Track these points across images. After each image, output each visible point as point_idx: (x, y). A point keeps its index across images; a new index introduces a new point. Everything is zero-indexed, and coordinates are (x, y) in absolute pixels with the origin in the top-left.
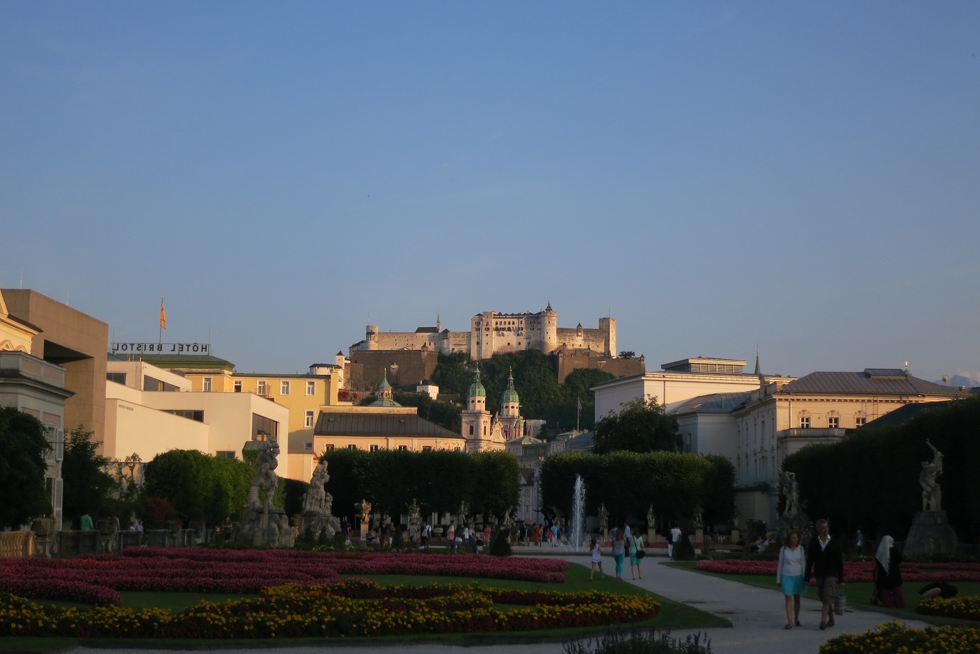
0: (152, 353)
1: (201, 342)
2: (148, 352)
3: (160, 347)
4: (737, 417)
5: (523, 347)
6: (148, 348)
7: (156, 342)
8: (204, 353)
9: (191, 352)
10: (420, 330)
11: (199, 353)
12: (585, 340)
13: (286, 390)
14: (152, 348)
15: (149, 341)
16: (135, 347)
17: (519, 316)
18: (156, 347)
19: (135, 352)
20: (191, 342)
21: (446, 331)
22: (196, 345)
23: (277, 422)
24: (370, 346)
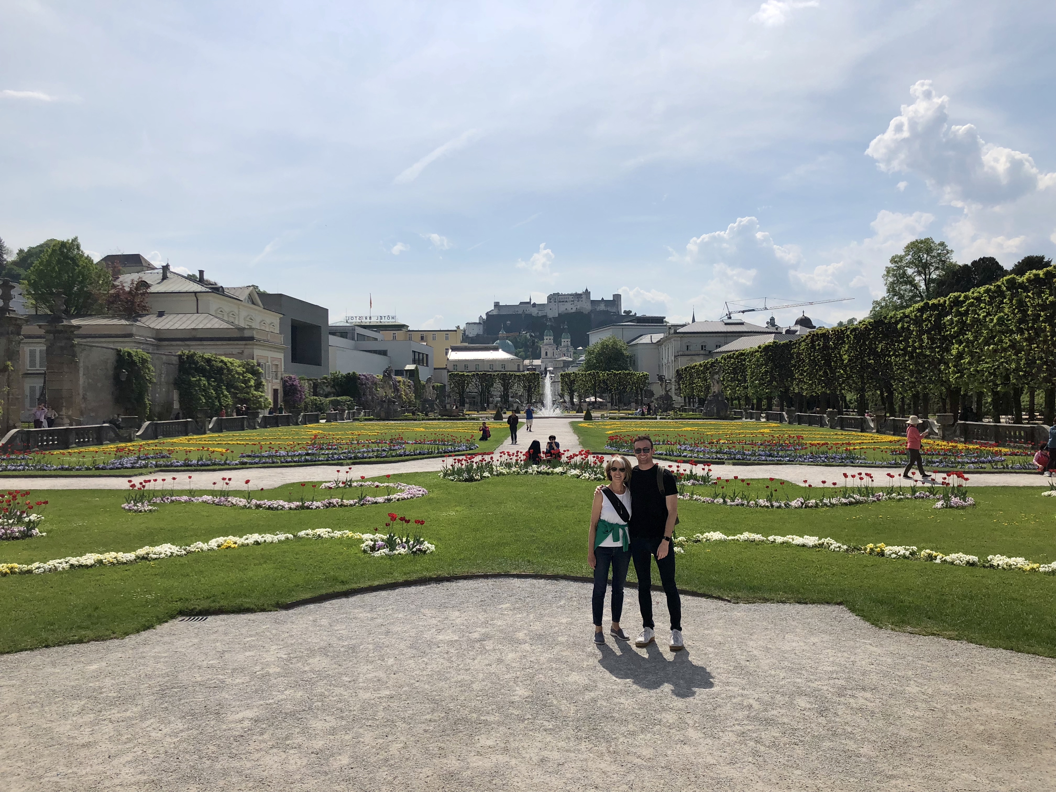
0: (366, 321)
1: (391, 314)
2: (364, 320)
3: (370, 318)
4: (658, 345)
5: (573, 311)
6: (364, 318)
7: (368, 315)
8: (393, 320)
9: (386, 320)
10: (521, 303)
11: (391, 320)
12: (605, 306)
13: (434, 339)
14: (366, 319)
15: (364, 315)
16: (358, 318)
17: (571, 295)
18: (368, 318)
19: (358, 321)
20: (386, 315)
21: (534, 304)
22: (388, 316)
23: (427, 355)
24: (496, 312)
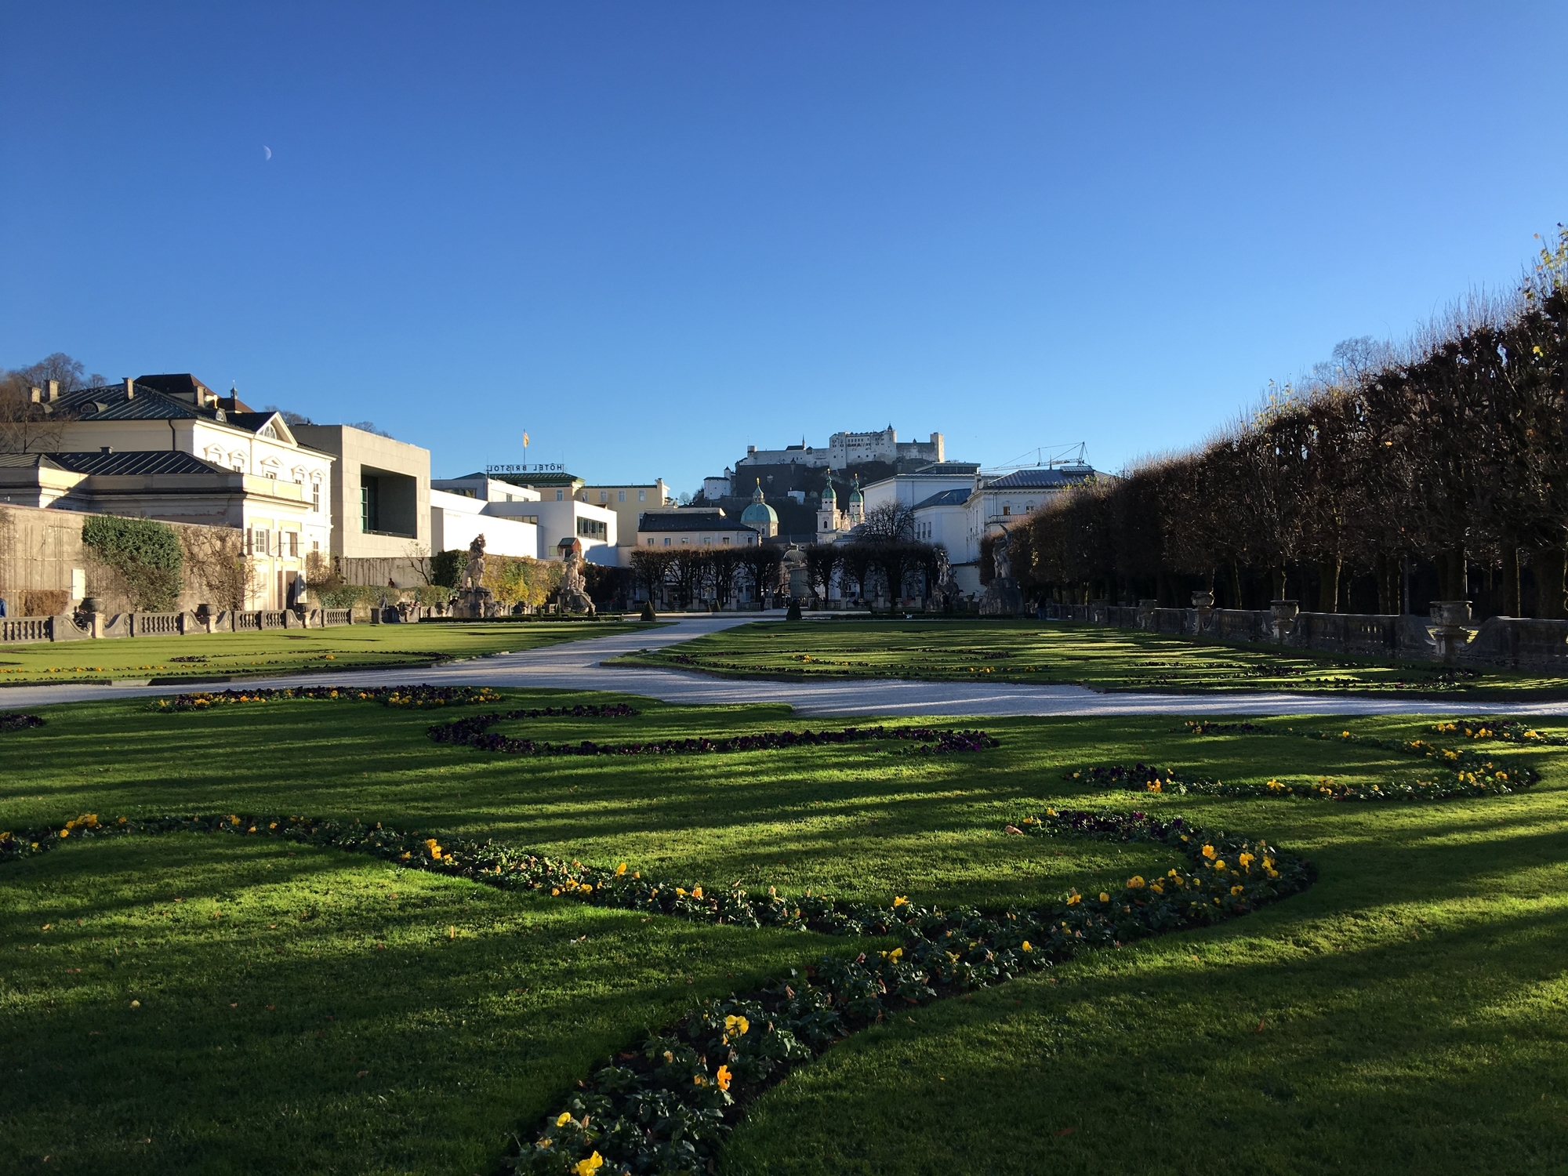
4: (966, 508)
8: (560, 471)
9: (549, 471)
10: (789, 448)
11: (556, 471)
12: (919, 451)
13: (622, 498)
14: (518, 469)
15: (515, 463)
16: (505, 468)
17: (866, 435)
18: (521, 468)
19: (505, 472)
20: (549, 463)
21: (810, 448)
22: (553, 465)
23: (604, 523)
24: (750, 462)
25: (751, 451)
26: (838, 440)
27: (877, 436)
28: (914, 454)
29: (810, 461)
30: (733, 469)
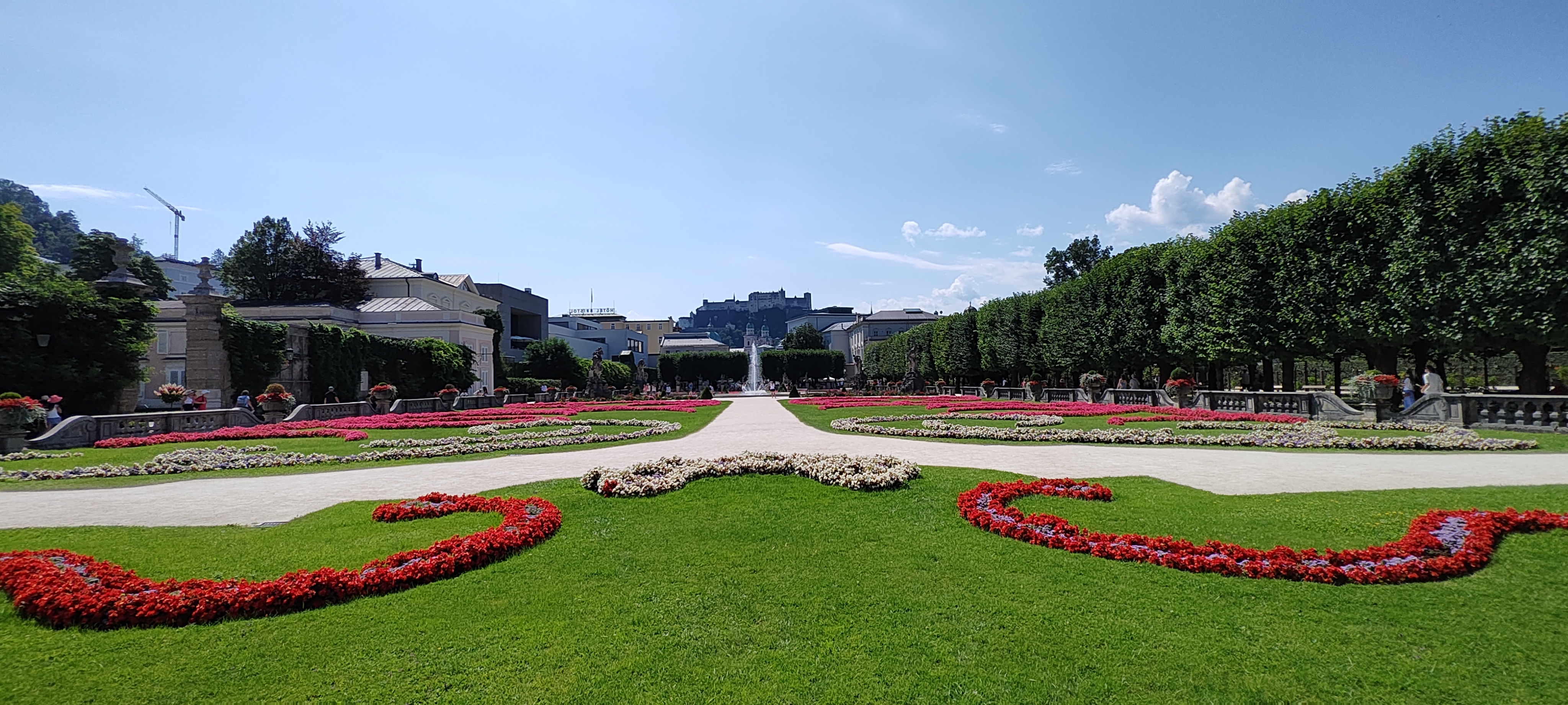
0: (589, 313)
3: (592, 310)
4: (849, 332)
5: (771, 307)
6: (586, 311)
7: (589, 308)
8: (612, 312)
9: (606, 312)
12: (798, 302)
13: (649, 328)
15: (586, 308)
16: (579, 310)
17: (769, 293)
19: (580, 313)
21: (738, 301)
22: (608, 309)
23: (642, 343)
24: (703, 309)
25: (705, 302)
26: (754, 296)
27: (774, 294)
28: (795, 304)
29: (738, 308)
30: (695, 313)
